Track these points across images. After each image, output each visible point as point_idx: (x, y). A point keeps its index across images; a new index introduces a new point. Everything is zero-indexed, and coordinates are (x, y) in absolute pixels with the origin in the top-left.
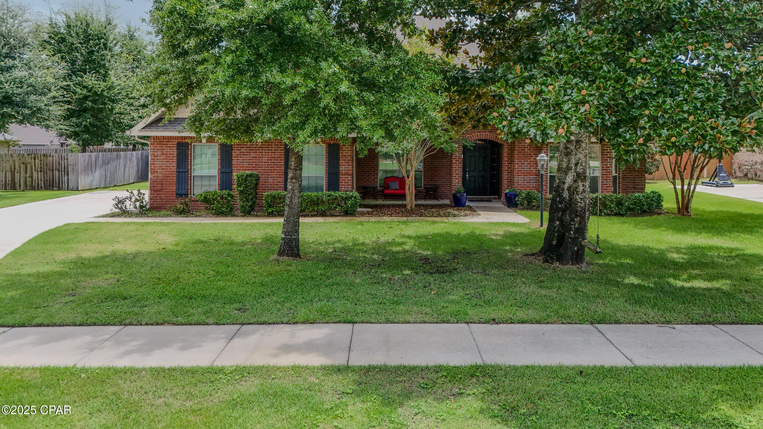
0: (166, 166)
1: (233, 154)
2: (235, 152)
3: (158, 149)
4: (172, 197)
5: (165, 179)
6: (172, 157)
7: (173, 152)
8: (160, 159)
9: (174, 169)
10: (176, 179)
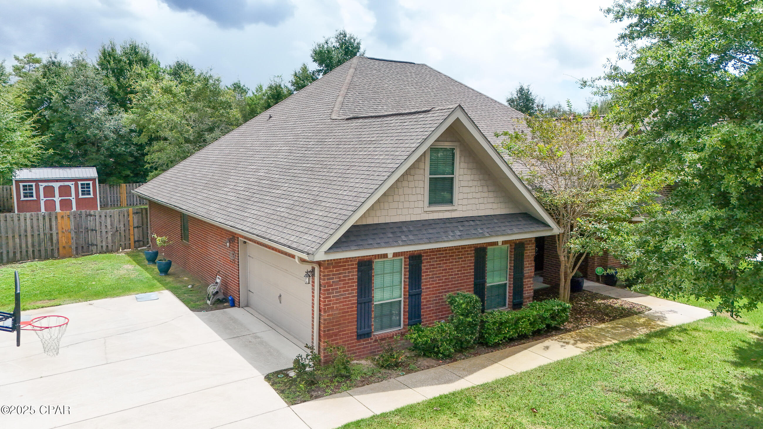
0: (344, 298)
1: (423, 268)
3: (334, 275)
4: (352, 340)
5: (342, 316)
6: (352, 283)
7: (352, 275)
8: (337, 289)
9: (354, 300)
10: (357, 314)
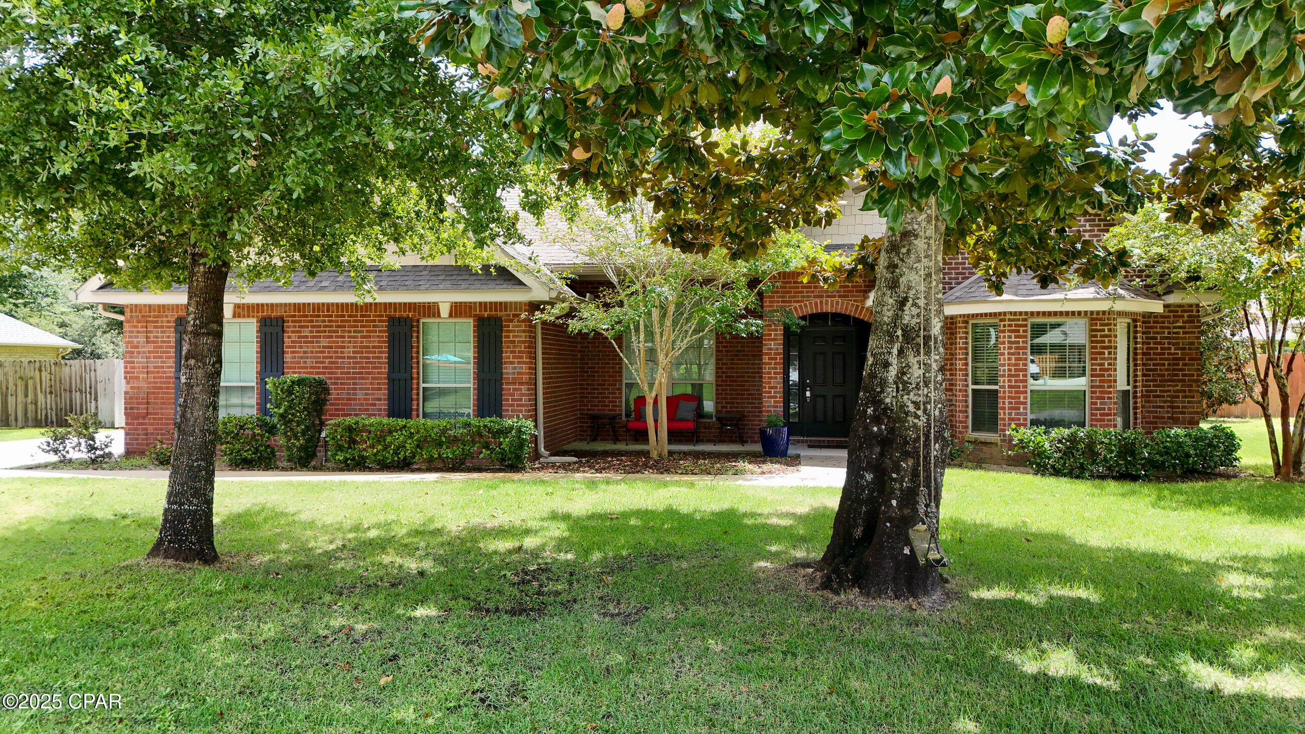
0: (155, 367)
1: (286, 340)
2: (289, 337)
5: (153, 393)
6: (167, 347)
7: (168, 337)
8: (144, 353)
9: (171, 372)
10: (175, 393)
